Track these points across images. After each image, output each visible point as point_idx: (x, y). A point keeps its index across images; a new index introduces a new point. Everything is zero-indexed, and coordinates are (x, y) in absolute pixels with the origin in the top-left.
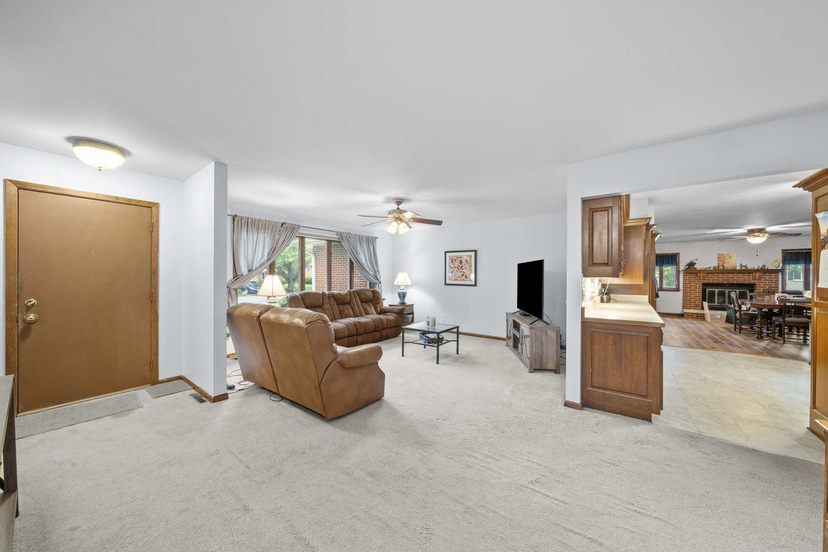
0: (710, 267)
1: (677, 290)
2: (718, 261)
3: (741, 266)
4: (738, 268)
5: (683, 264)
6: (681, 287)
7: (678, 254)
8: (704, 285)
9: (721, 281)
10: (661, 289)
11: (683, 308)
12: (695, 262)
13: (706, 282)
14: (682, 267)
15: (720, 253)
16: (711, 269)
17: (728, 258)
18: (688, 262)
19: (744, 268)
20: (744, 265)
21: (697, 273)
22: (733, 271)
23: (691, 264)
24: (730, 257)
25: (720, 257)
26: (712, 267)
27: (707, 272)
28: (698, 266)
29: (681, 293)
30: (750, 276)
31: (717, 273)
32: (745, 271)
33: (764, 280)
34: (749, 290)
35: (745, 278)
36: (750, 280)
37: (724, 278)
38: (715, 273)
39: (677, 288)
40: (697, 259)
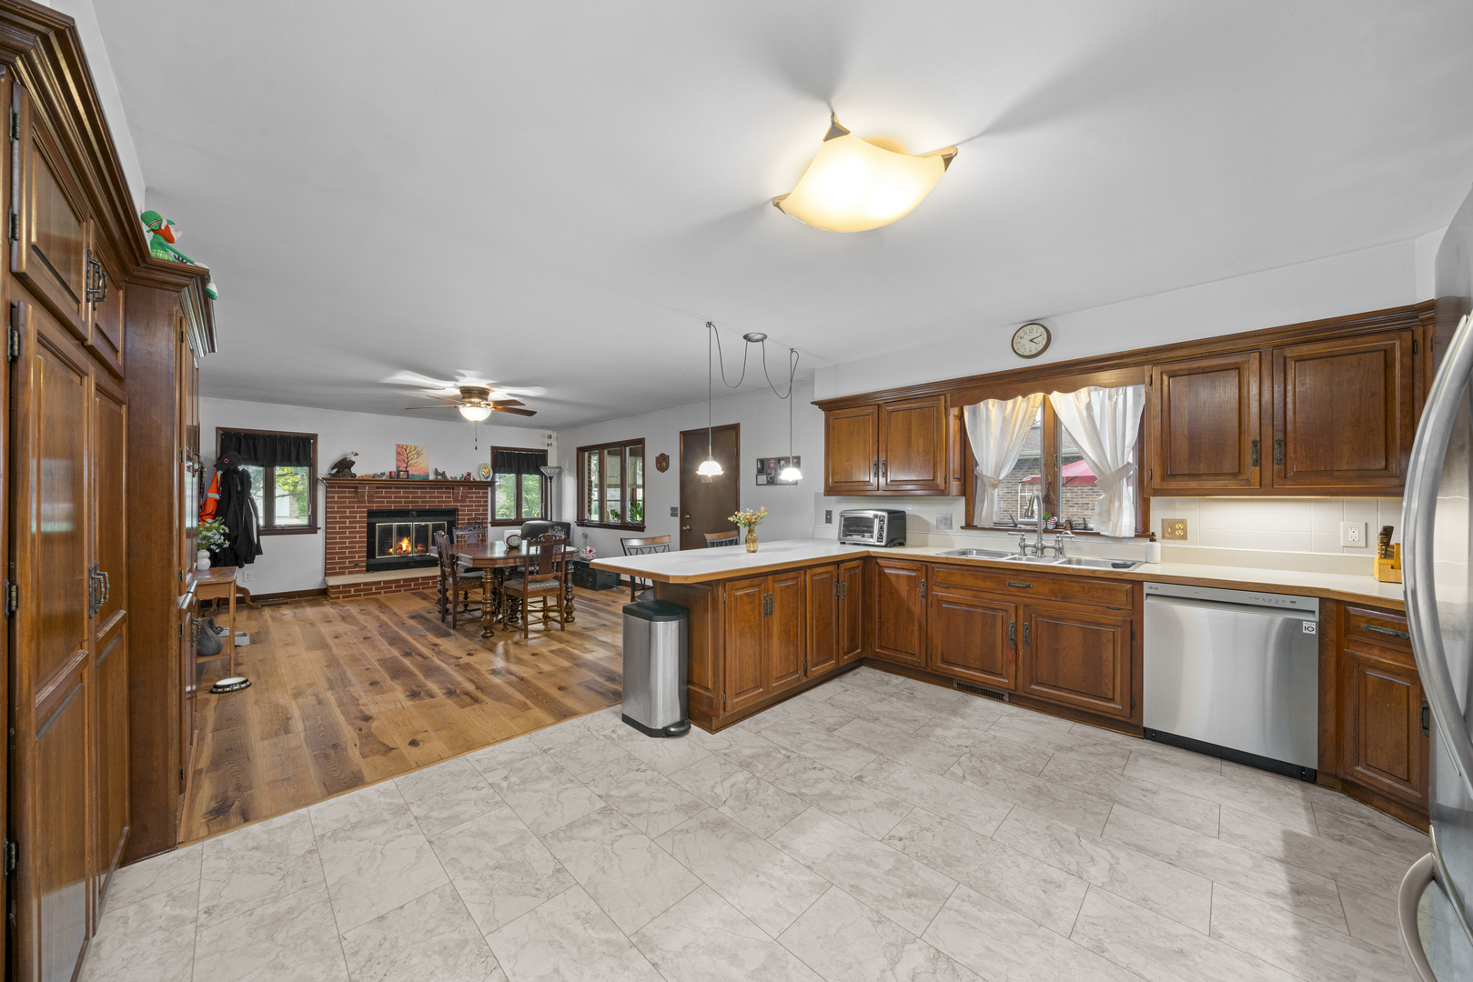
0: (383, 474)
1: (311, 528)
2: (398, 460)
3: (436, 473)
4: (432, 477)
6: (321, 522)
7: (314, 437)
8: (371, 514)
9: (403, 505)
10: (271, 529)
11: (326, 575)
12: (353, 458)
13: (375, 507)
14: (323, 469)
15: (401, 443)
16: (384, 478)
17: (415, 456)
19: (439, 477)
20: (440, 471)
21: (357, 484)
22: (423, 484)
23: (344, 465)
24: (419, 454)
25: (401, 452)
26: (387, 473)
27: (376, 483)
28: (359, 470)
29: (321, 535)
30: (450, 493)
31: (395, 488)
32: (443, 483)
33: (470, 502)
34: (448, 522)
35: (442, 497)
36: (450, 502)
37: (408, 498)
38: (391, 488)
39: (310, 525)
40: (356, 454)
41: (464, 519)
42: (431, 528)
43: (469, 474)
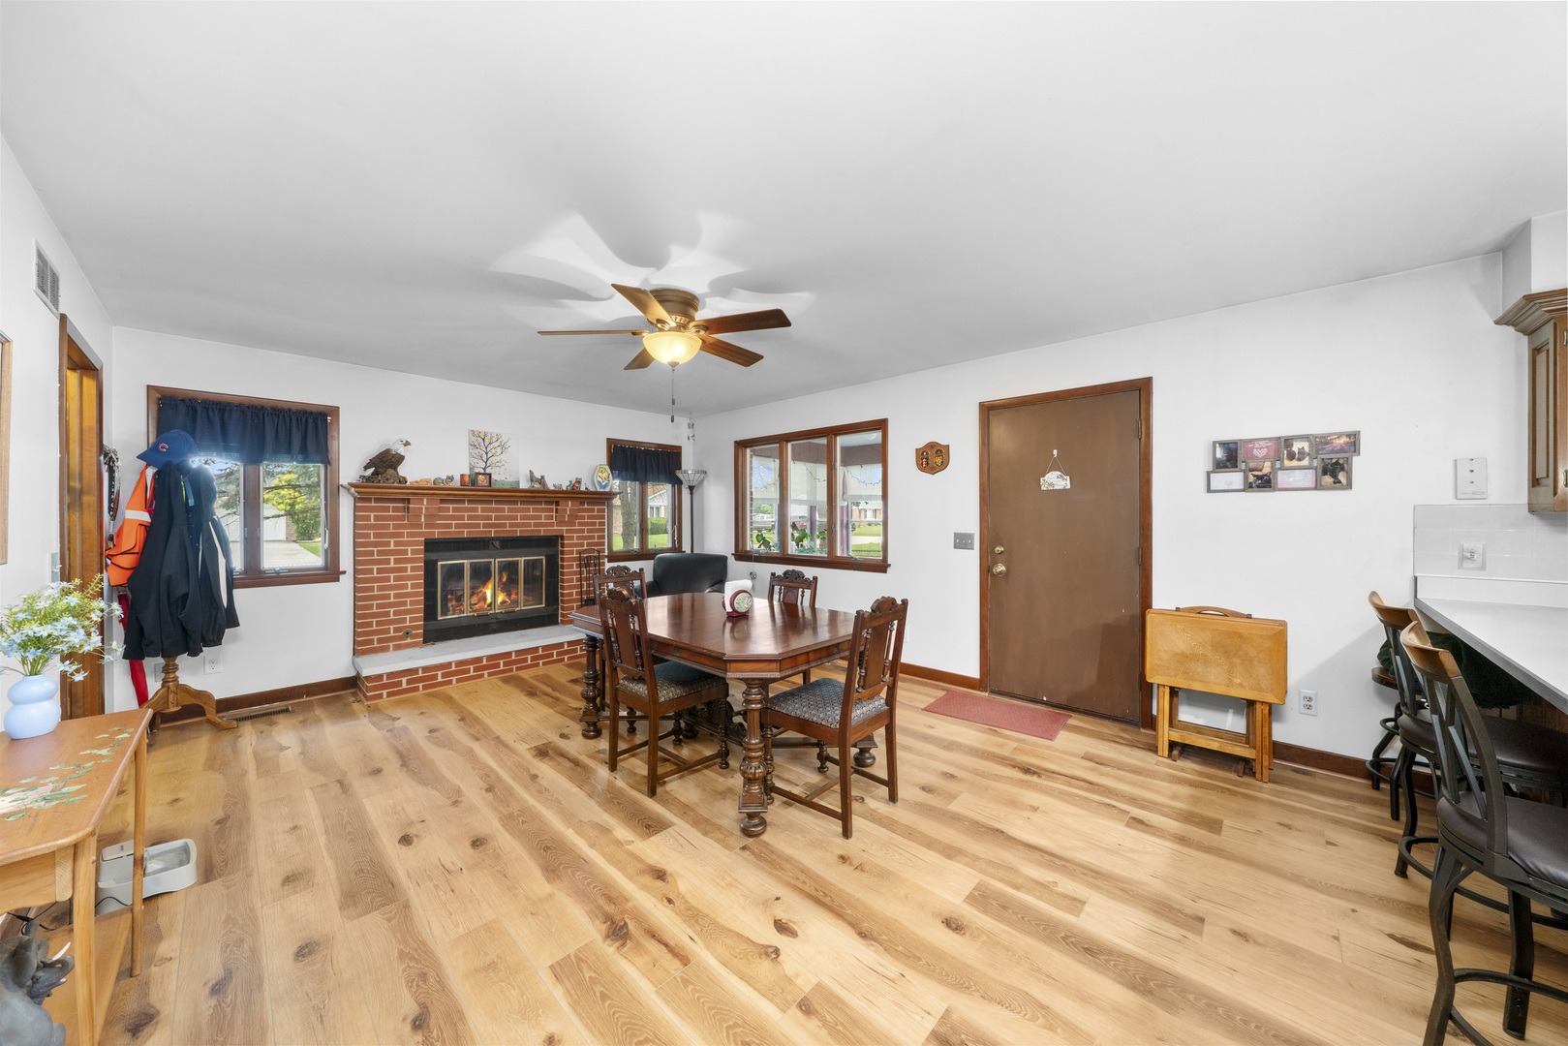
0: (451, 478)
1: (330, 573)
2: (472, 456)
3: (532, 479)
4: (524, 485)
5: (351, 463)
6: (346, 562)
7: (335, 411)
8: (431, 545)
9: (481, 531)
10: (255, 577)
11: (355, 653)
12: (402, 450)
13: (436, 533)
15: (477, 428)
16: (452, 485)
17: (499, 450)
18: (373, 449)
19: (537, 486)
20: (536, 474)
21: (408, 496)
22: (512, 495)
23: (385, 463)
24: (503, 448)
25: (481, 442)
26: (457, 478)
27: (441, 493)
28: (412, 471)
29: (346, 582)
30: (551, 510)
31: (470, 502)
32: (541, 495)
33: (580, 524)
34: (547, 557)
35: (540, 517)
36: (552, 525)
37: (490, 518)
38: (463, 502)
39: (326, 568)
40: (407, 444)
41: (572, 552)
42: (521, 567)
43: (579, 482)
